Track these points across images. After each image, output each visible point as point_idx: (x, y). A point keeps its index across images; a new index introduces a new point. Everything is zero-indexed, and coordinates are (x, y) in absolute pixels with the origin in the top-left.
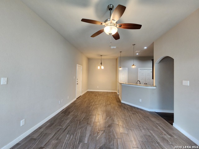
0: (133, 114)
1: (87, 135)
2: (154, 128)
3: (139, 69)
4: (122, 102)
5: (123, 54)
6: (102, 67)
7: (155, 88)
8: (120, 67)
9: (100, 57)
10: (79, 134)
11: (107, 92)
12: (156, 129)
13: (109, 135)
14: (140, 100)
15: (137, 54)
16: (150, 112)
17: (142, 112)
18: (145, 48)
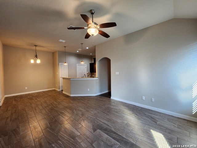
0: (88, 101)
1: (74, 131)
2: (105, 103)
3: (77, 64)
4: (72, 95)
5: (67, 49)
6: (38, 61)
7: (97, 78)
8: (65, 63)
9: (34, 48)
10: (65, 135)
11: (44, 92)
12: (107, 103)
13: (89, 120)
14: (89, 90)
15: (78, 51)
16: (96, 96)
17: (92, 97)
18: (87, 48)
